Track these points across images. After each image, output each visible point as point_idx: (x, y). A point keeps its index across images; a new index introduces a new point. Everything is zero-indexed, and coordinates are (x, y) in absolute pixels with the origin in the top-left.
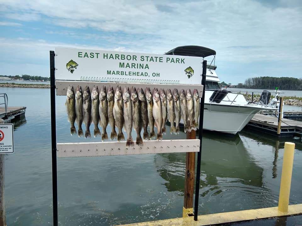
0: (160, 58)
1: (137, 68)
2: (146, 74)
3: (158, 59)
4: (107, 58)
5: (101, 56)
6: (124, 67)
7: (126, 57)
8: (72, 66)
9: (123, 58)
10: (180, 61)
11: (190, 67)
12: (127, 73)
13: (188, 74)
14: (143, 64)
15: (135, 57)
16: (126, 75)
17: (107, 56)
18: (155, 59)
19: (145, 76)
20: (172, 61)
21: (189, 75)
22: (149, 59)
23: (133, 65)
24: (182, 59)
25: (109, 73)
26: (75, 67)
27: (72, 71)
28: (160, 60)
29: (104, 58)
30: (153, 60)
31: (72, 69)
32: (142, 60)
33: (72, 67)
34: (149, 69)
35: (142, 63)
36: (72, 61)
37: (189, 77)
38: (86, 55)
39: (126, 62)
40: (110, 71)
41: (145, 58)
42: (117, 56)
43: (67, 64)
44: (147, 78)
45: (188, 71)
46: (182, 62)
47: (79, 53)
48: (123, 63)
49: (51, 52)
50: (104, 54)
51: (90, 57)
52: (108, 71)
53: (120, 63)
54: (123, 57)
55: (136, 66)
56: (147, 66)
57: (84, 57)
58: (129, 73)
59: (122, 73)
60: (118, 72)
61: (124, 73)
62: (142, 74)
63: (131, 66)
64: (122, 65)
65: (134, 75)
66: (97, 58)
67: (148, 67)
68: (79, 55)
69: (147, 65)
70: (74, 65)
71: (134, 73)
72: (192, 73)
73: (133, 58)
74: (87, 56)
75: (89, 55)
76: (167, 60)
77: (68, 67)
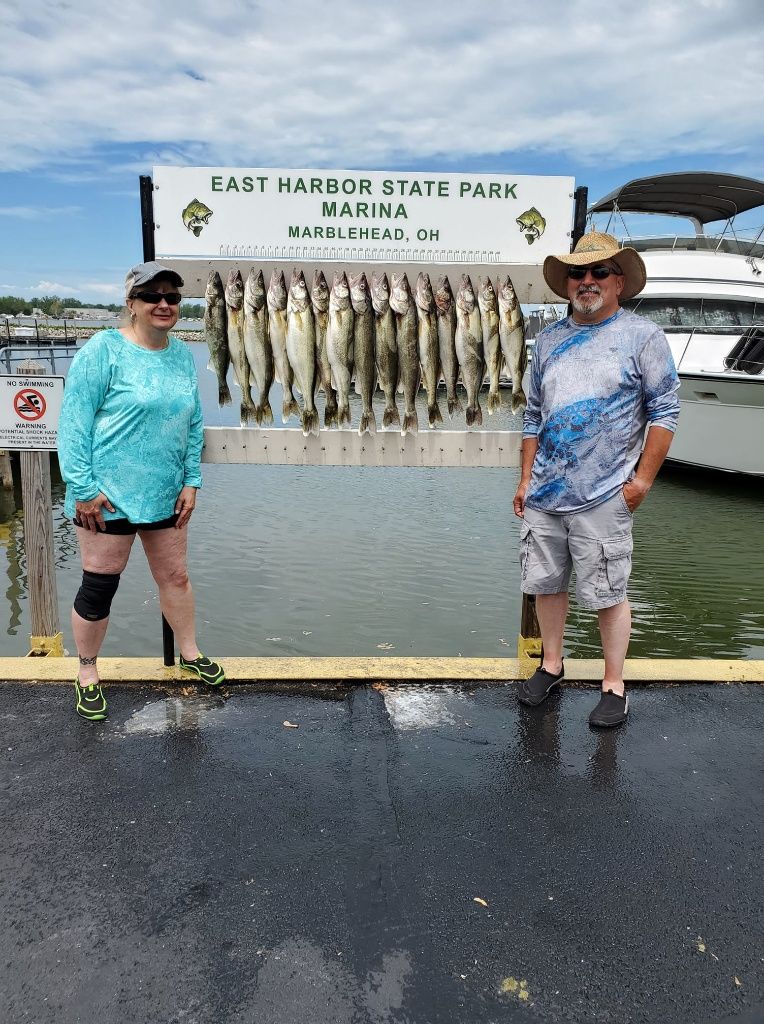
0: (440, 183)
1: (374, 216)
2: (399, 233)
3: (435, 188)
4: (289, 191)
5: (272, 185)
6: (335, 215)
7: (340, 186)
8: (196, 216)
9: (332, 189)
10: (502, 192)
11: (533, 210)
12: (344, 233)
13: (526, 231)
14: (390, 205)
15: (365, 186)
16: (340, 237)
17: (288, 185)
18: (424, 188)
19: (396, 238)
20: (476, 192)
21: (531, 233)
22: (408, 188)
23: (362, 209)
24: (507, 185)
25: (293, 232)
26: (204, 219)
27: (197, 231)
28: (440, 189)
29: (280, 191)
30: (419, 191)
31: (196, 225)
32: (388, 191)
33: (197, 219)
34: (406, 217)
35: (386, 200)
36: (195, 202)
37: (531, 239)
38: (232, 184)
39: (340, 199)
40: (297, 228)
41: (397, 187)
42: (316, 184)
43: (185, 211)
44: (402, 244)
45: (527, 222)
46: (510, 194)
47: (214, 178)
48: (334, 204)
49: (142, 179)
50: (280, 180)
51: (244, 188)
52: (291, 228)
53: (325, 204)
54: (332, 186)
55: (369, 211)
56: (402, 211)
57: (228, 190)
58: (350, 233)
59: (331, 233)
60: (318, 231)
61: (336, 232)
62: (387, 234)
63: (354, 212)
64: (329, 210)
65: (364, 236)
66: (262, 190)
67: (404, 213)
68: (214, 184)
69: (401, 206)
70: (201, 214)
71: (364, 230)
72: (540, 228)
73: (362, 187)
74: (236, 187)
75: (240, 185)
76: (462, 190)
77: (188, 220)
